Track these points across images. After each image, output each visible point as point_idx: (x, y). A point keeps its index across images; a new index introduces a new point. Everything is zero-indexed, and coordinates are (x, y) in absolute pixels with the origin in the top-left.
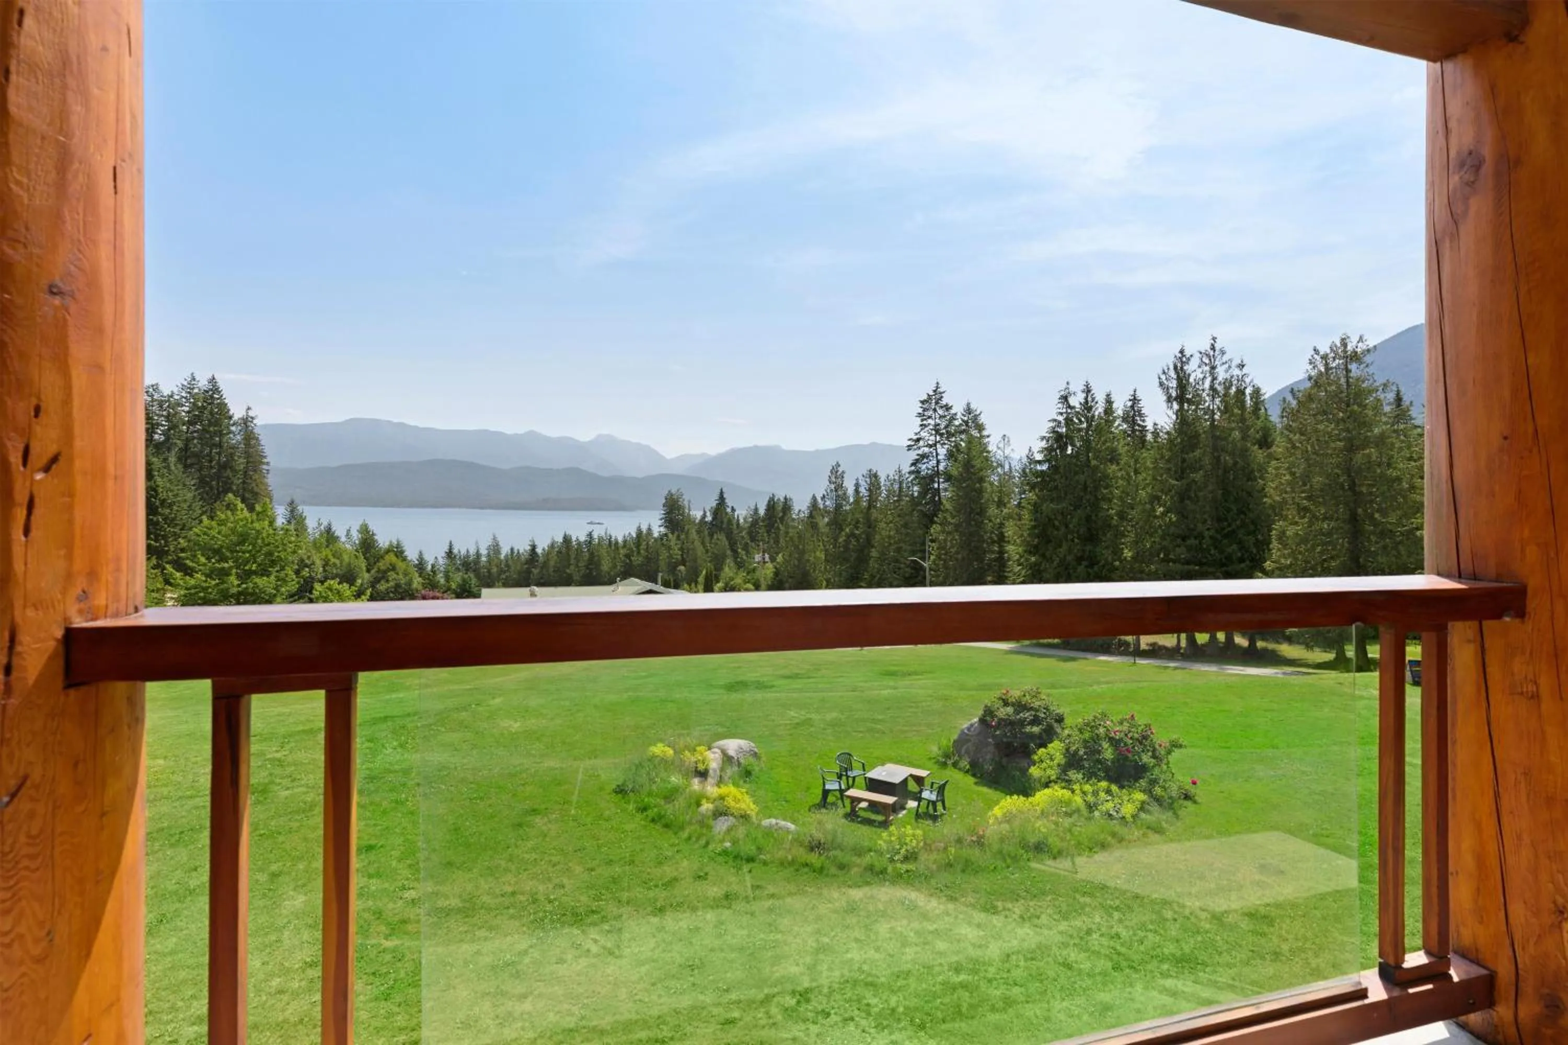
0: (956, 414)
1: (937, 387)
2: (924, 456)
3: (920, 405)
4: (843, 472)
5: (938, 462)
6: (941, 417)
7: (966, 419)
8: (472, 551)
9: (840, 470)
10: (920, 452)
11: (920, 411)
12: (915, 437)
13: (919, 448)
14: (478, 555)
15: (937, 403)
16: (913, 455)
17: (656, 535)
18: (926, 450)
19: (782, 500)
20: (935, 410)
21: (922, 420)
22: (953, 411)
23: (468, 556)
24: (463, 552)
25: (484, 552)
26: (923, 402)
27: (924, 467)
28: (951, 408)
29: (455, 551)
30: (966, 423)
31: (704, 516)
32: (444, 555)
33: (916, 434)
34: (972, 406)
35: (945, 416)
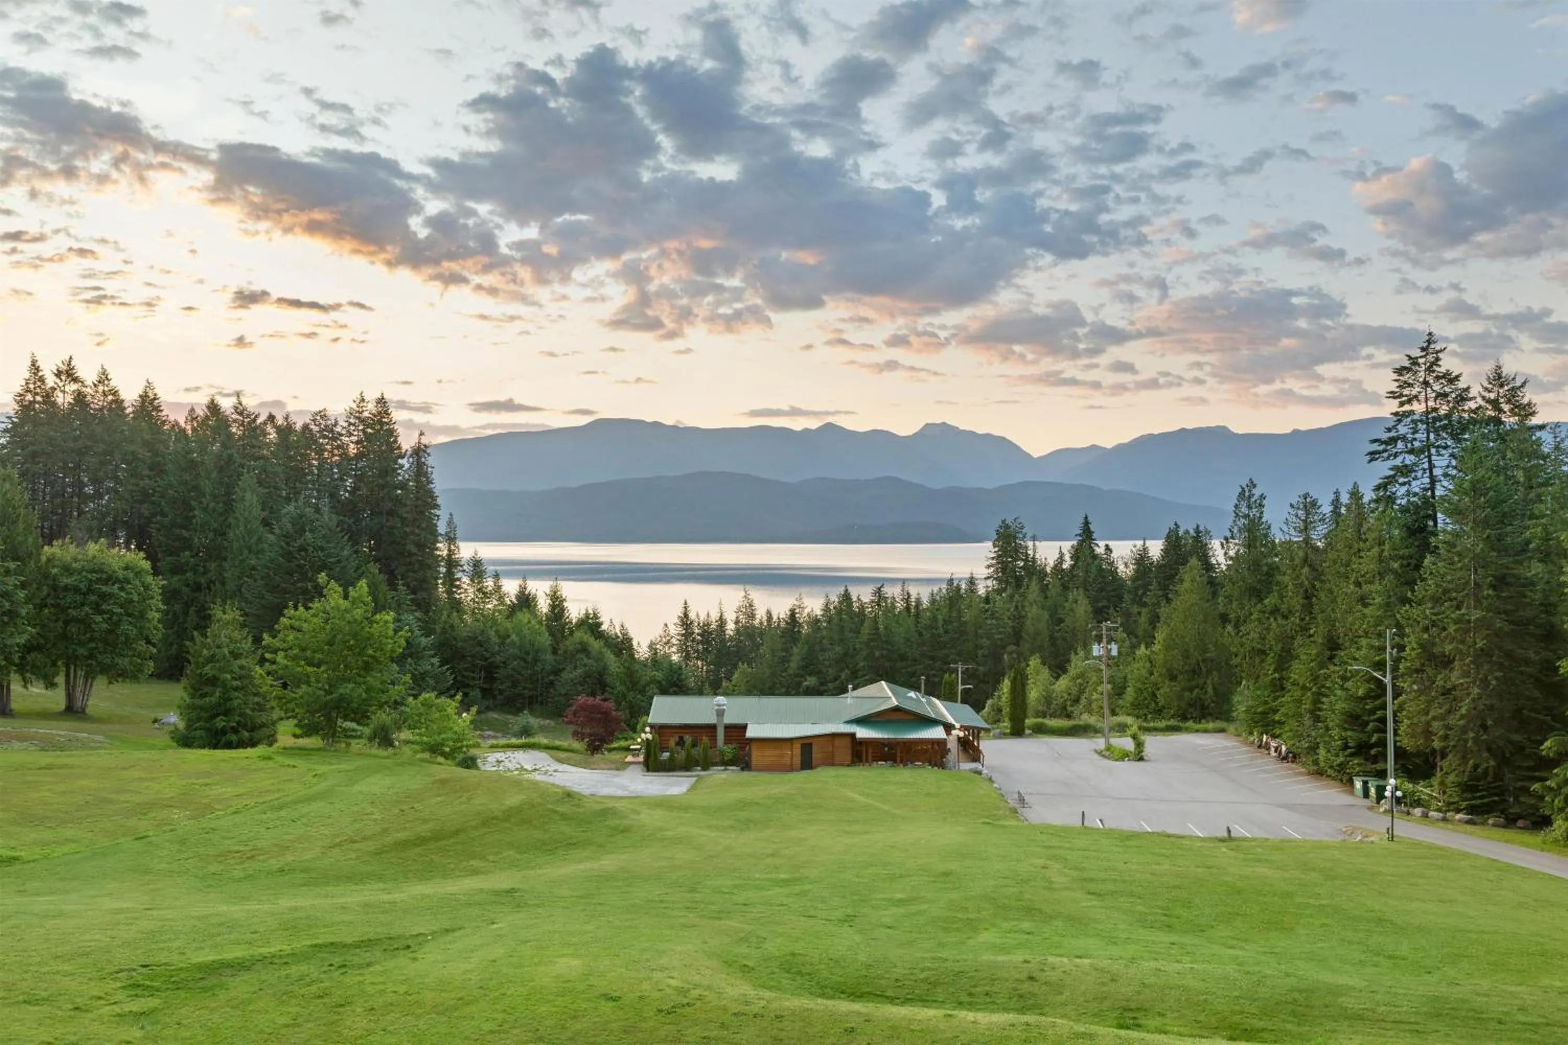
0: (1467, 389)
1: (1429, 342)
2: (1405, 471)
3: (1395, 376)
4: (1262, 497)
5: (1433, 481)
6: (1442, 395)
7: (1492, 396)
8: (714, 616)
9: (1257, 492)
10: (1398, 462)
11: (1393, 387)
12: (1385, 436)
13: (1396, 455)
14: (722, 622)
15: (1429, 370)
16: (1383, 468)
17: (982, 591)
18: (1410, 459)
19: (1192, 532)
20: (1426, 384)
21: (1402, 404)
22: (1462, 384)
23: (708, 625)
24: (703, 617)
25: (730, 617)
26: (1400, 371)
27: (1403, 490)
28: (1457, 378)
29: (692, 616)
30: (1495, 404)
31: (1061, 559)
32: (677, 621)
33: (1389, 430)
34: (1505, 371)
35: (1445, 395)
